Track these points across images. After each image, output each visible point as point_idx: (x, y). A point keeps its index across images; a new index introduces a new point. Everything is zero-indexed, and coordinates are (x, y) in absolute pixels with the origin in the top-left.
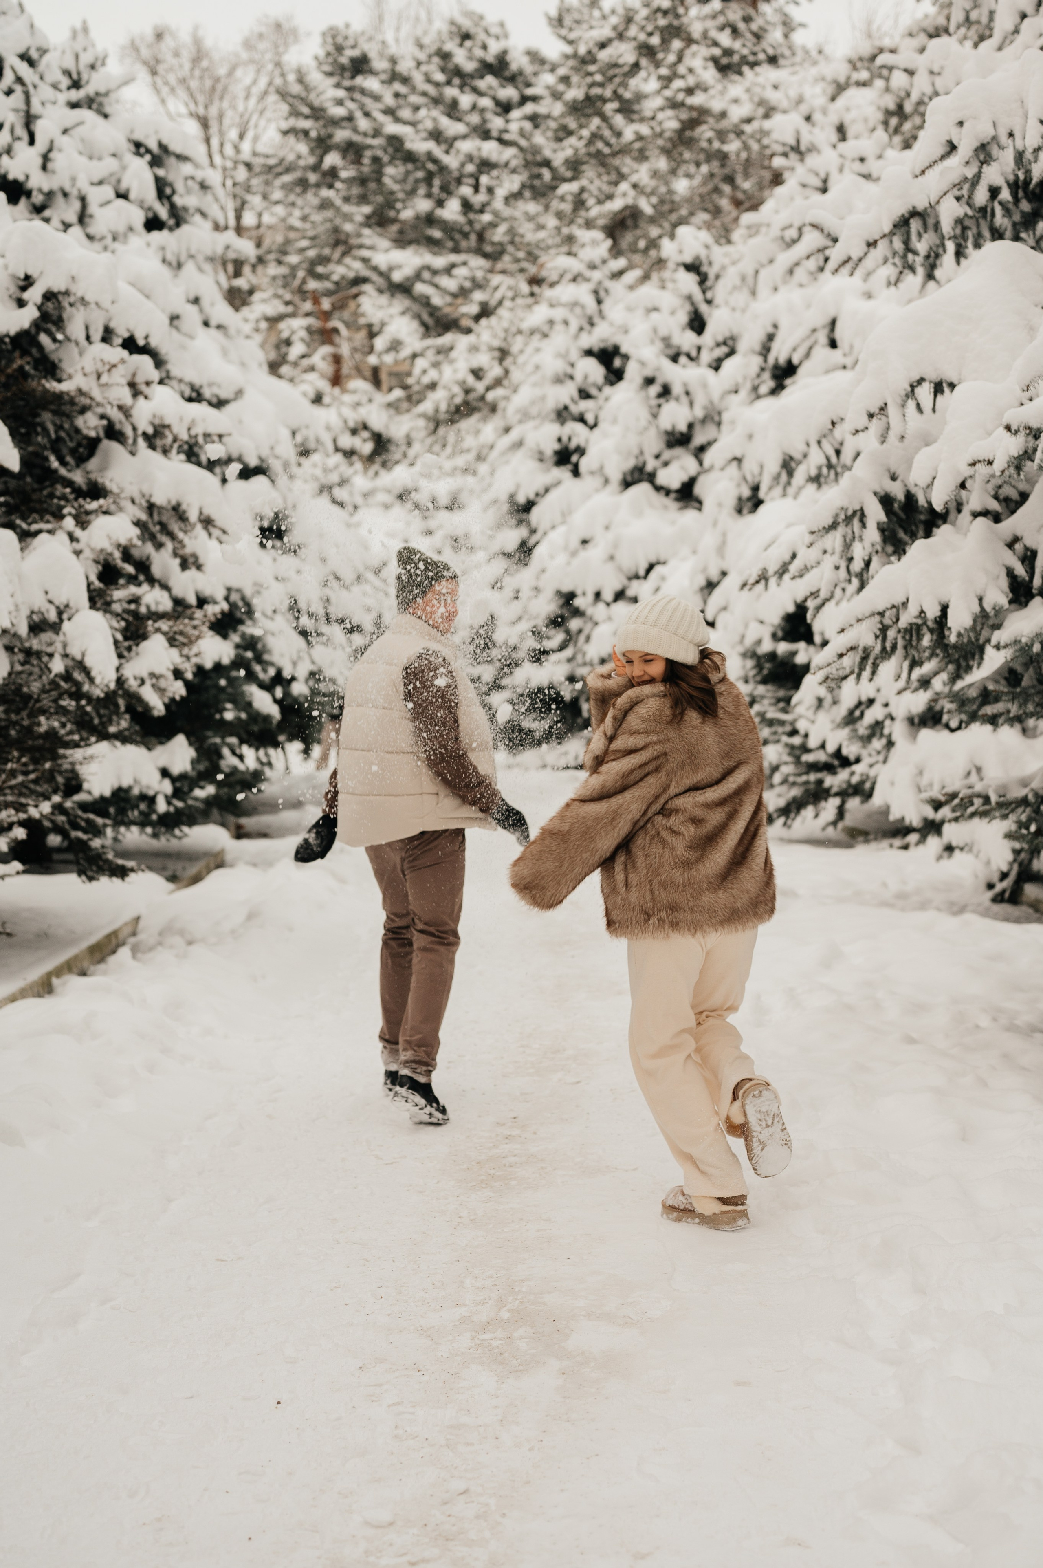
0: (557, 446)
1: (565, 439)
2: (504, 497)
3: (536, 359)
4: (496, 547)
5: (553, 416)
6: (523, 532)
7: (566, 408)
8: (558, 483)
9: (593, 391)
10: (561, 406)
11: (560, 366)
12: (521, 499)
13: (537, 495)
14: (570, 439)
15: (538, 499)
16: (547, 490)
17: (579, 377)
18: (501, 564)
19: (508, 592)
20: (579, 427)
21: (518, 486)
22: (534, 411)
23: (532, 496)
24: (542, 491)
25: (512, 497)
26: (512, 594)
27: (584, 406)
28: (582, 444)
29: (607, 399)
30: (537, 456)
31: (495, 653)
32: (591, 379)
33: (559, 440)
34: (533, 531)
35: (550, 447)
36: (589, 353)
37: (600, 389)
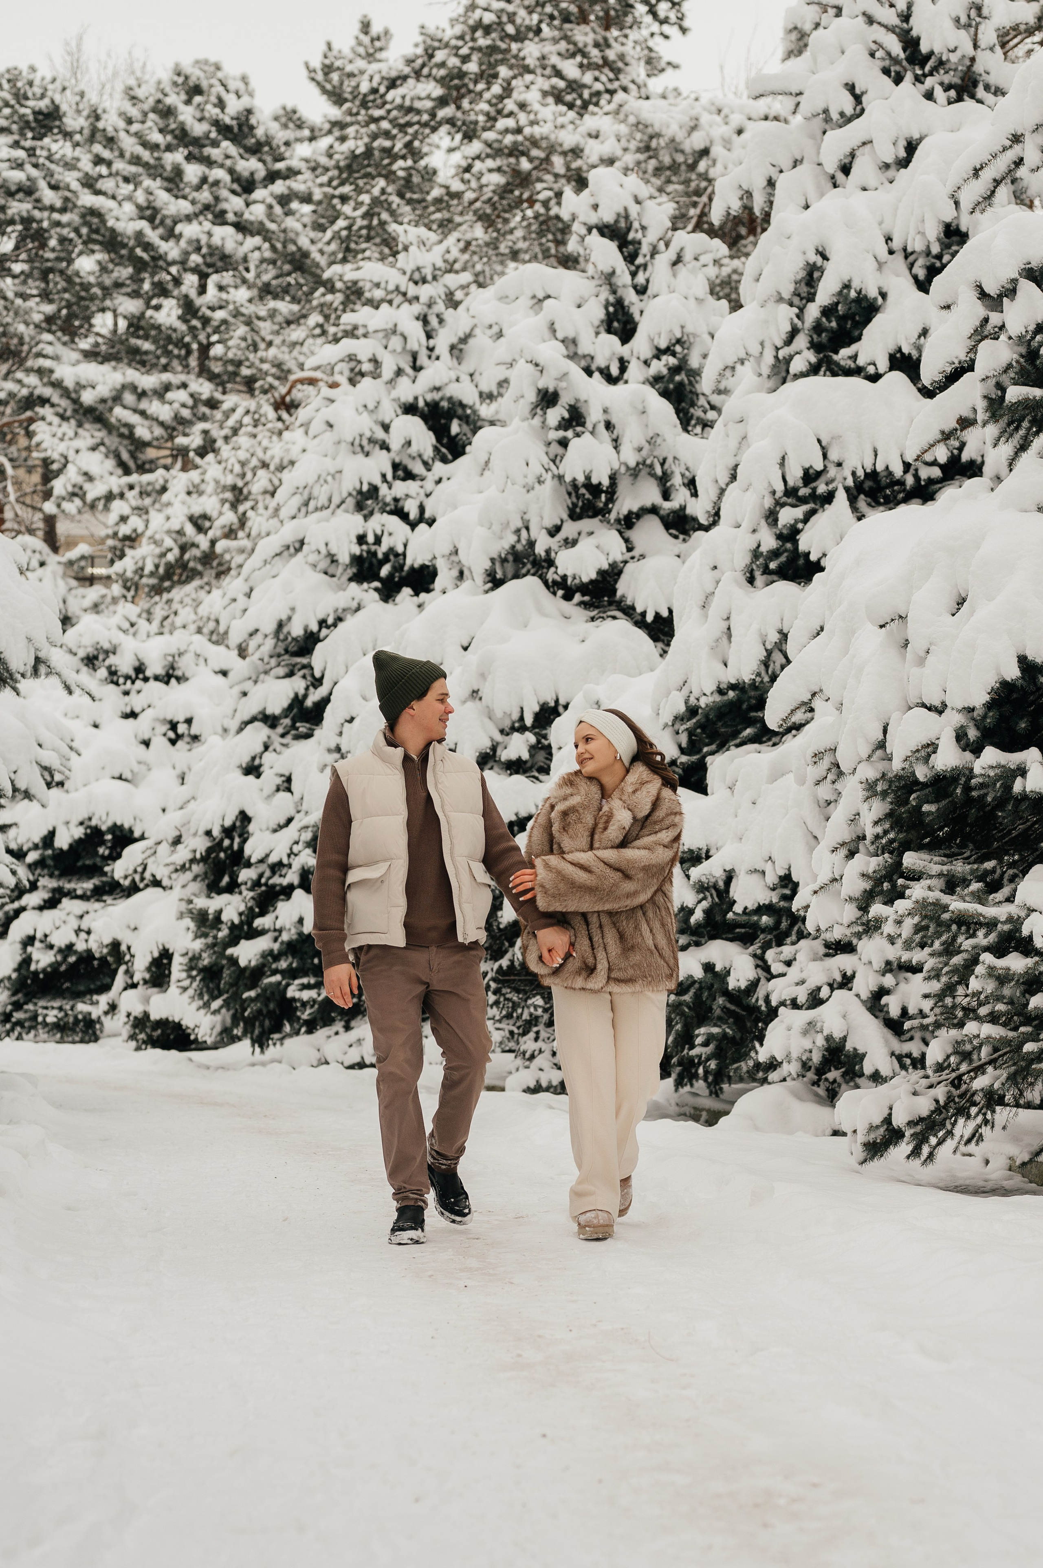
0: (356, 550)
1: (371, 539)
2: (269, 627)
3: (328, 413)
4: (251, 707)
5: (351, 502)
6: (298, 684)
7: (374, 490)
8: (358, 609)
9: (417, 468)
10: (365, 488)
11: (366, 425)
12: (296, 630)
13: (322, 623)
14: (378, 540)
15: (324, 632)
16: (339, 619)
17: (395, 443)
18: (259, 733)
19: (270, 778)
20: (395, 520)
21: (293, 609)
22: (321, 495)
23: (314, 628)
24: (330, 621)
25: (280, 625)
26: (279, 781)
27: (400, 488)
28: (400, 549)
29: (439, 481)
30: (324, 564)
31: (246, 875)
32: (414, 449)
33: (361, 539)
34: (317, 682)
35: (346, 550)
36: (410, 409)
37: (427, 466)
